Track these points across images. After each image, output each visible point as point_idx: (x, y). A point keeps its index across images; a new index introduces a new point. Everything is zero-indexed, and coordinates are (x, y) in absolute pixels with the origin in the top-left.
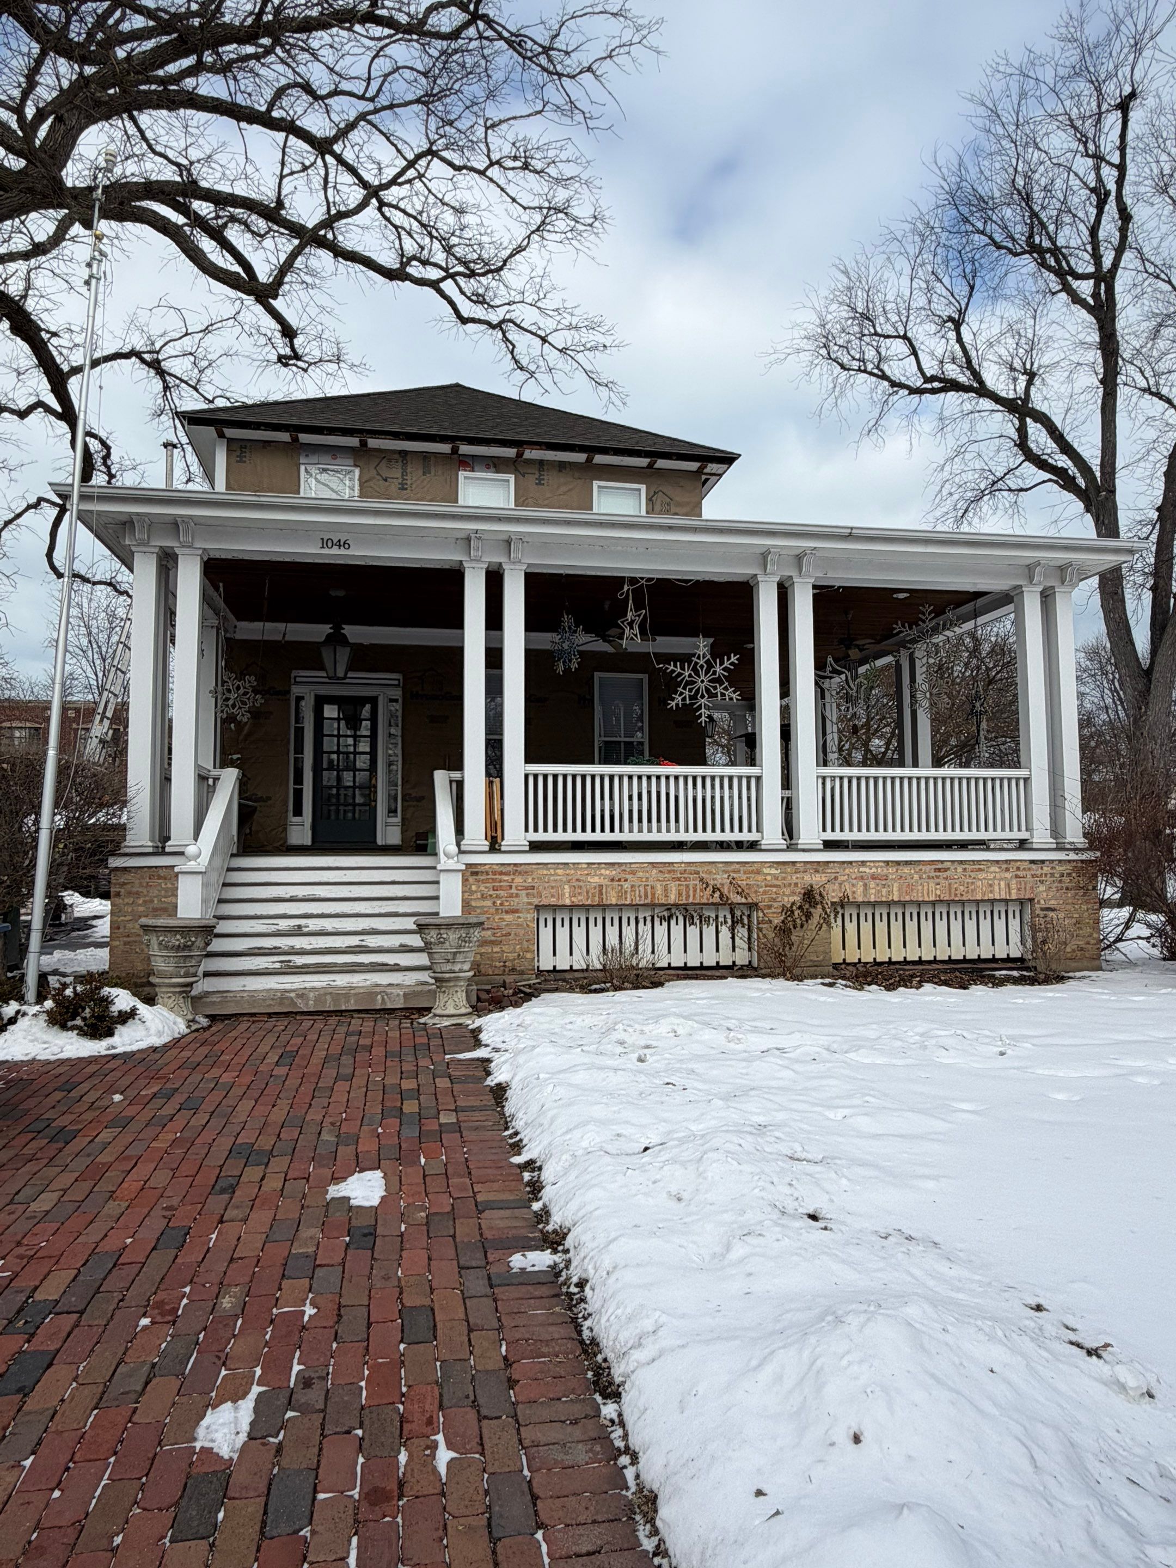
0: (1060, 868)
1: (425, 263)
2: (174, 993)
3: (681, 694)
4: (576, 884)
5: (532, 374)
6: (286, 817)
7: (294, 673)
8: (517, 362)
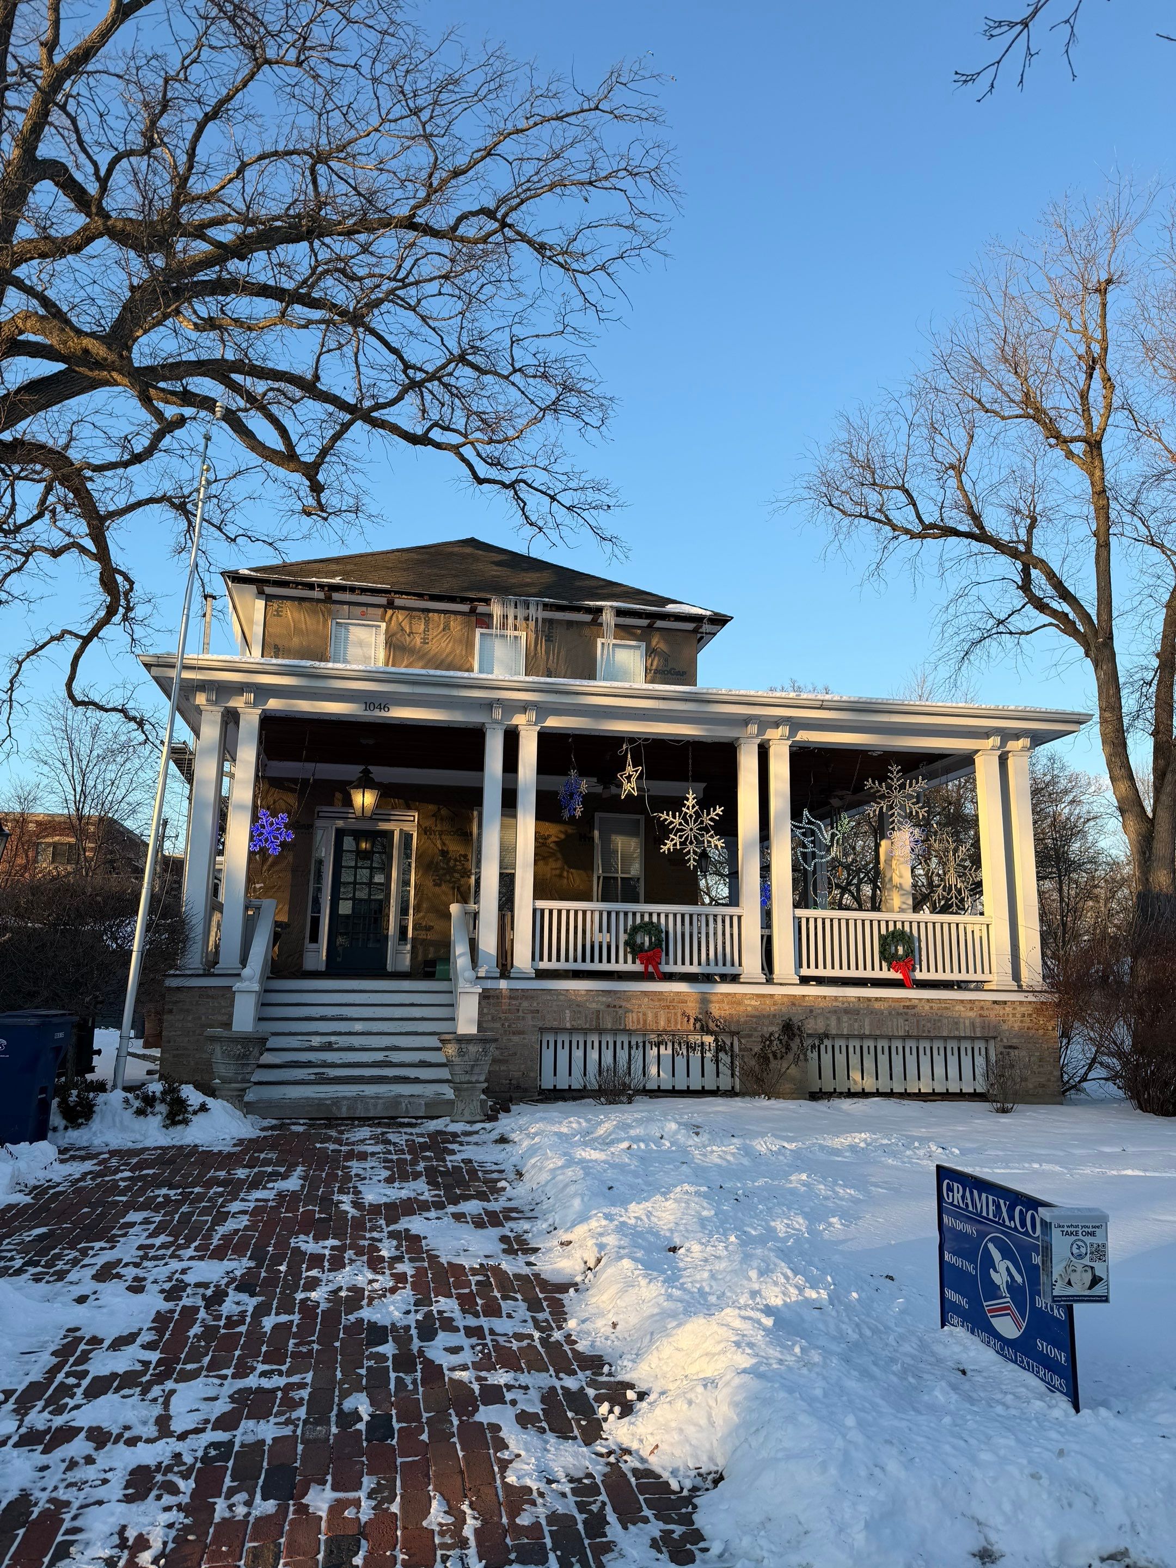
0: (1023, 1009)
1: (447, 429)
2: (232, 1097)
3: (673, 840)
4: (576, 1009)
5: (540, 529)
6: (303, 944)
7: (318, 808)
8: (527, 518)
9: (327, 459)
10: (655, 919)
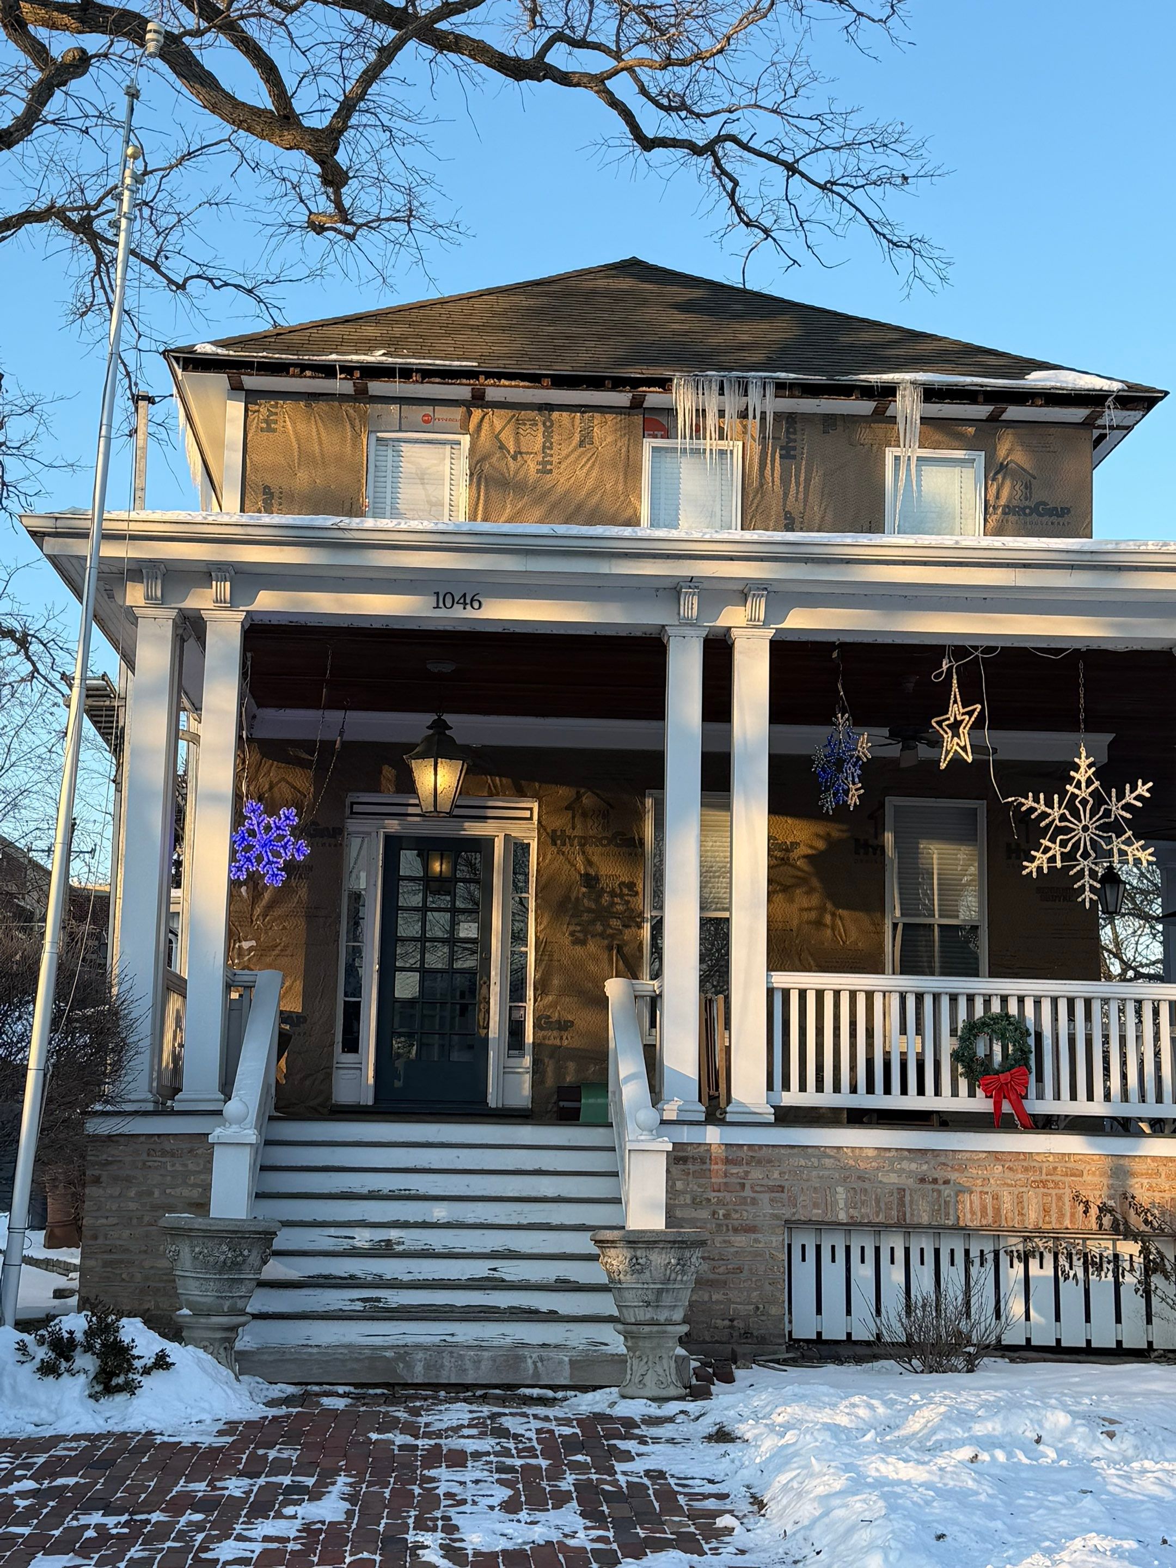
1: (582, 44)
2: (212, 1341)
3: (1047, 849)
4: (858, 1185)
5: (766, 232)
6: (331, 1055)
7: (351, 797)
8: (739, 211)
9: (353, 121)
10: (1013, 1009)
